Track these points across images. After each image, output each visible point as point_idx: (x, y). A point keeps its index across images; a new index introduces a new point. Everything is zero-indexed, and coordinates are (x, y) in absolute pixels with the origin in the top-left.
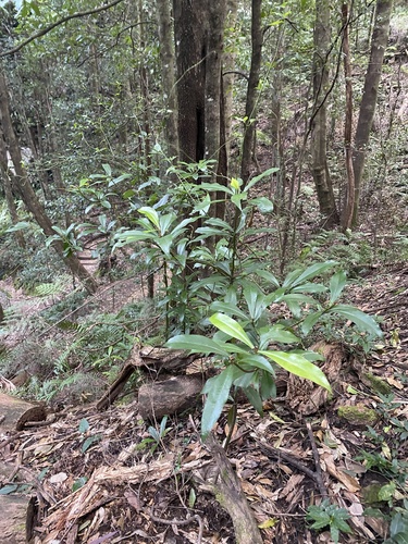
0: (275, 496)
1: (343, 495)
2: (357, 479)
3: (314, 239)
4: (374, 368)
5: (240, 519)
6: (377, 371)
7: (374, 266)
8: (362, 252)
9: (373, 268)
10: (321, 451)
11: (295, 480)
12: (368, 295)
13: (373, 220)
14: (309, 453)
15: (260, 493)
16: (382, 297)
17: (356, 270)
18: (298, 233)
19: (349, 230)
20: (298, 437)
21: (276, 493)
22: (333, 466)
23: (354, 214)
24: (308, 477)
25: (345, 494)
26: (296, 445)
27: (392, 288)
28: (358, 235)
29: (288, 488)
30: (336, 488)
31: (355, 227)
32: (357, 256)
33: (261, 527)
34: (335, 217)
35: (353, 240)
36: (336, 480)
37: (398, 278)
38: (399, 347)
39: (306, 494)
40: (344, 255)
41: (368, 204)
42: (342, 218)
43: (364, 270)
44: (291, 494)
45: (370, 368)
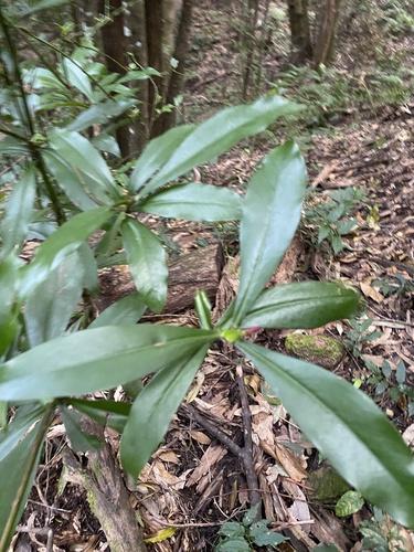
0: (181, 482)
1: (280, 488)
2: (304, 458)
3: (282, 78)
4: (342, 264)
5: (115, 542)
6: (347, 270)
7: (349, 111)
8: (336, 93)
9: (346, 114)
10: (255, 410)
11: (212, 455)
12: (338, 150)
13: (351, 54)
14: (237, 412)
15: (158, 480)
16: (356, 152)
17: (327, 116)
18: (263, 70)
19: (322, 66)
20: (225, 379)
21: (183, 477)
22: (271, 435)
23: (331, 45)
24: (230, 453)
25: (284, 483)
26: (219, 396)
27: (369, 139)
28: (332, 73)
29: (199, 470)
30: (273, 473)
31: (329, 61)
32: (330, 99)
33: (153, 540)
34: (308, 50)
35: (327, 79)
36: (272, 460)
37: (375, 126)
38: (377, 228)
39: (227, 482)
40: (314, 96)
41: (347, 33)
42: (315, 51)
43: (336, 117)
44: (205, 481)
45: (337, 266)
